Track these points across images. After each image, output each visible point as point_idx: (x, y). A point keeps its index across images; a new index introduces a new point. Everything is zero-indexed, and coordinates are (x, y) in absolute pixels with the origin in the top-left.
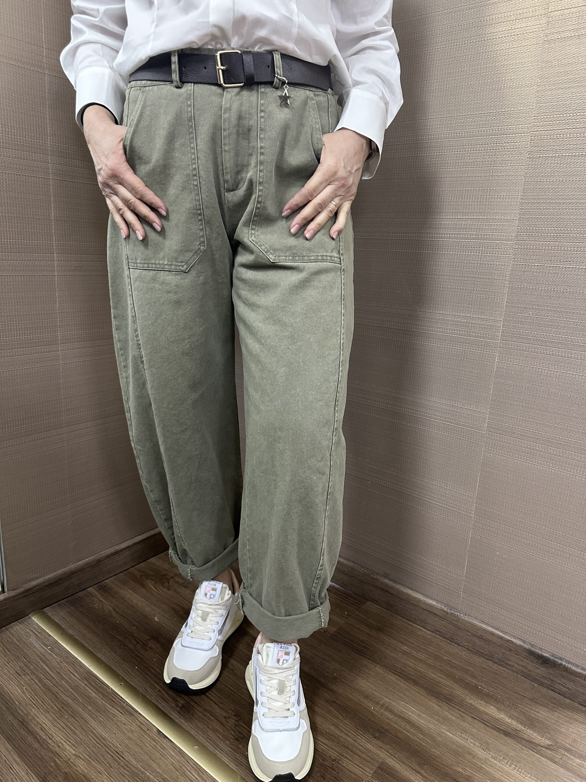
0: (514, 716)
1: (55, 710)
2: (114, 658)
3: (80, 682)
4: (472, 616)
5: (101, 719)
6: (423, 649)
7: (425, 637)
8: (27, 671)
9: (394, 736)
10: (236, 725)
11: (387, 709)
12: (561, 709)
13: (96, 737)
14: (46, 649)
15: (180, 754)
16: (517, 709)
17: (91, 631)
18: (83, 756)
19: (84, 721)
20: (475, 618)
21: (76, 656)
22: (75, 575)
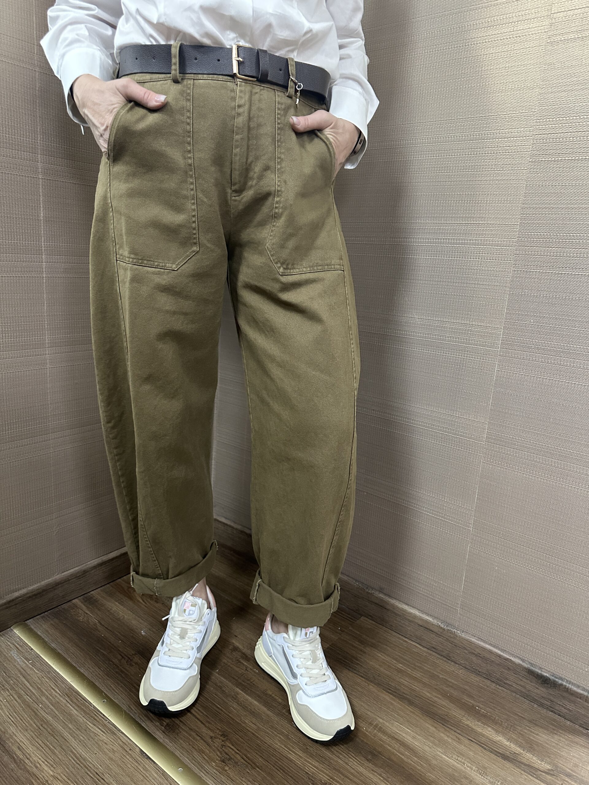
0: (513, 738)
1: (34, 728)
2: (97, 674)
3: (62, 699)
4: (470, 633)
5: (81, 738)
6: (418, 667)
7: (420, 654)
8: (7, 686)
9: (388, 759)
10: (223, 746)
11: (381, 730)
12: (561, 731)
13: (76, 757)
14: (27, 663)
15: (164, 776)
16: (515, 731)
17: (74, 645)
18: (61, 777)
19: (63, 740)
20: (472, 635)
21: (58, 670)
22: (60, 586)
